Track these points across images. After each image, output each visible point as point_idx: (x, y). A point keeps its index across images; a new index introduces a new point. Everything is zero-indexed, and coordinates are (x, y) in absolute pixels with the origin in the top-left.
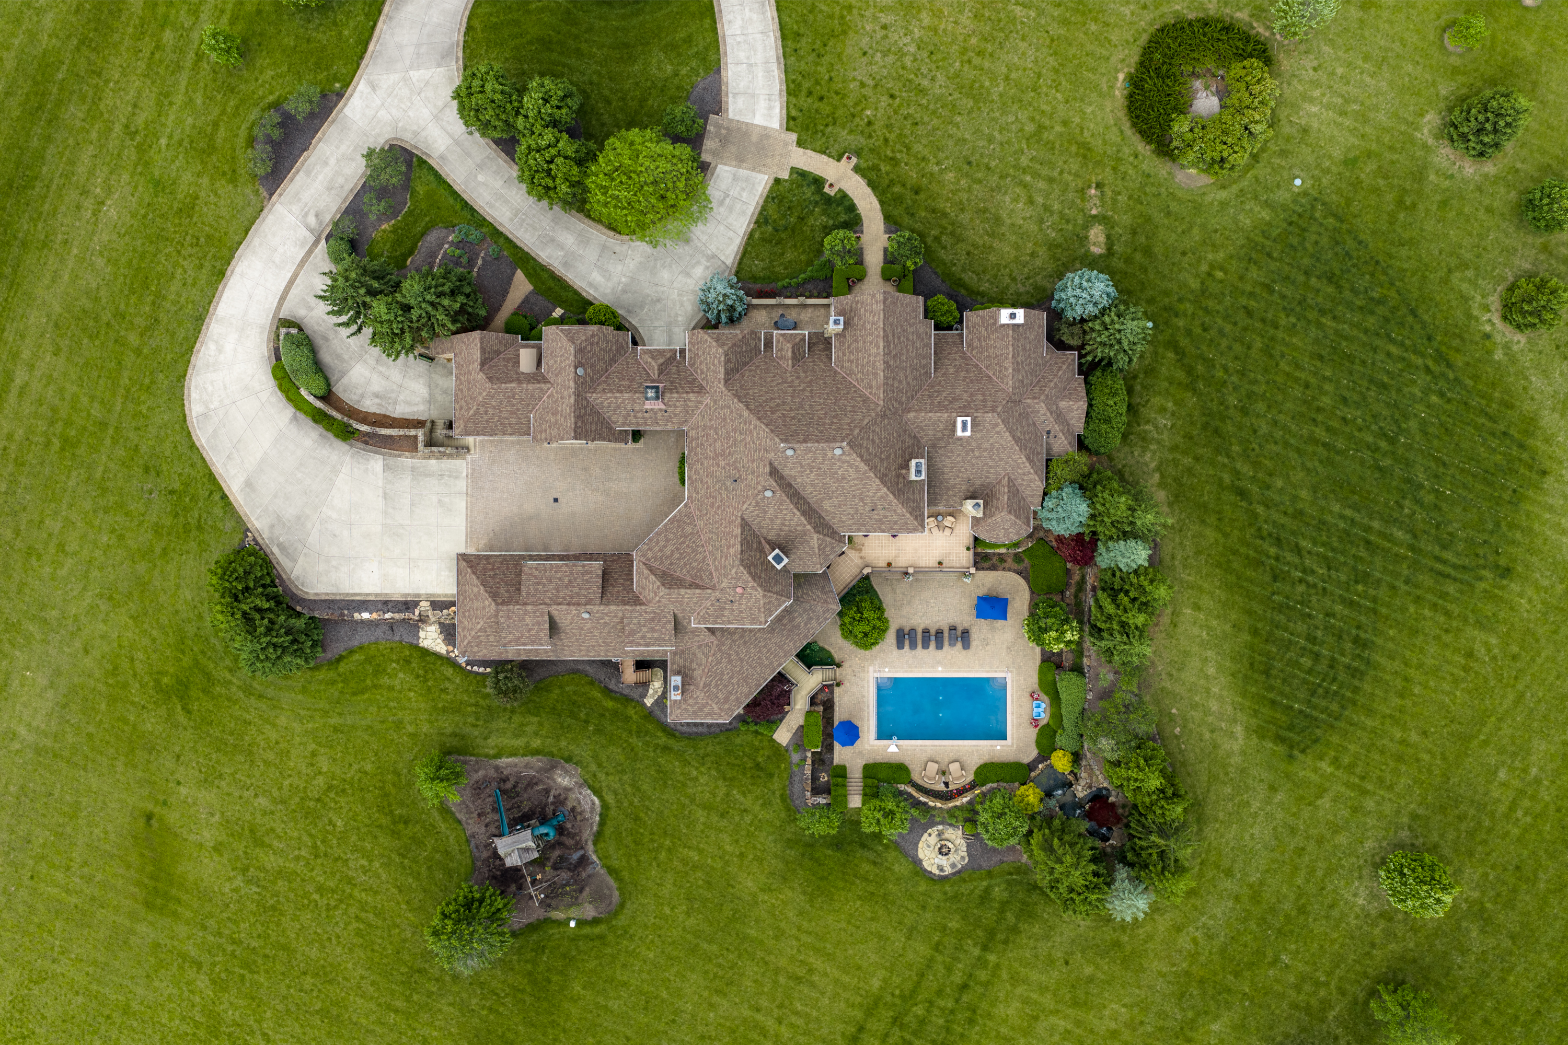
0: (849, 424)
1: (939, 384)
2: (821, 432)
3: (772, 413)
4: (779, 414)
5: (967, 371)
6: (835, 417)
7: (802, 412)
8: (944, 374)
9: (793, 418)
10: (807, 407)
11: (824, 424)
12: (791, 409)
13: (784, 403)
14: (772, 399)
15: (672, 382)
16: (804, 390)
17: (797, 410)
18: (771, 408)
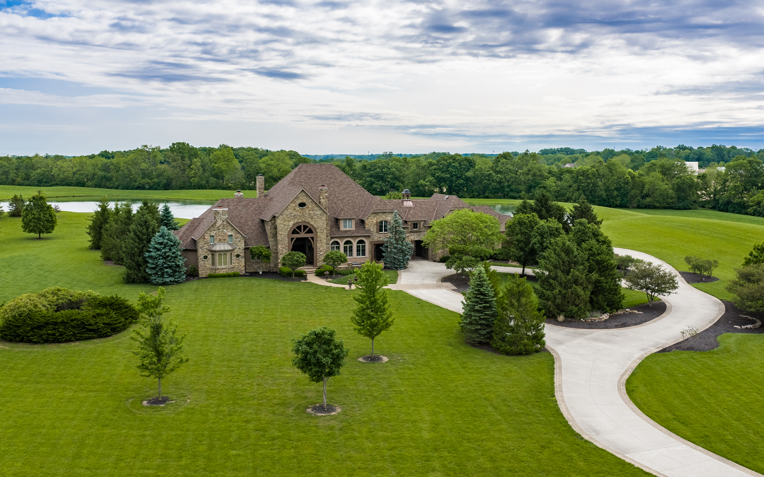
0: (302, 174)
1: (256, 215)
2: (314, 170)
4: (339, 180)
5: (240, 223)
6: (309, 179)
7: (327, 182)
8: (253, 221)
9: (331, 178)
11: (314, 175)
12: (333, 183)
13: (338, 186)
14: (345, 189)
15: (400, 207)
17: (330, 183)
18: (344, 184)
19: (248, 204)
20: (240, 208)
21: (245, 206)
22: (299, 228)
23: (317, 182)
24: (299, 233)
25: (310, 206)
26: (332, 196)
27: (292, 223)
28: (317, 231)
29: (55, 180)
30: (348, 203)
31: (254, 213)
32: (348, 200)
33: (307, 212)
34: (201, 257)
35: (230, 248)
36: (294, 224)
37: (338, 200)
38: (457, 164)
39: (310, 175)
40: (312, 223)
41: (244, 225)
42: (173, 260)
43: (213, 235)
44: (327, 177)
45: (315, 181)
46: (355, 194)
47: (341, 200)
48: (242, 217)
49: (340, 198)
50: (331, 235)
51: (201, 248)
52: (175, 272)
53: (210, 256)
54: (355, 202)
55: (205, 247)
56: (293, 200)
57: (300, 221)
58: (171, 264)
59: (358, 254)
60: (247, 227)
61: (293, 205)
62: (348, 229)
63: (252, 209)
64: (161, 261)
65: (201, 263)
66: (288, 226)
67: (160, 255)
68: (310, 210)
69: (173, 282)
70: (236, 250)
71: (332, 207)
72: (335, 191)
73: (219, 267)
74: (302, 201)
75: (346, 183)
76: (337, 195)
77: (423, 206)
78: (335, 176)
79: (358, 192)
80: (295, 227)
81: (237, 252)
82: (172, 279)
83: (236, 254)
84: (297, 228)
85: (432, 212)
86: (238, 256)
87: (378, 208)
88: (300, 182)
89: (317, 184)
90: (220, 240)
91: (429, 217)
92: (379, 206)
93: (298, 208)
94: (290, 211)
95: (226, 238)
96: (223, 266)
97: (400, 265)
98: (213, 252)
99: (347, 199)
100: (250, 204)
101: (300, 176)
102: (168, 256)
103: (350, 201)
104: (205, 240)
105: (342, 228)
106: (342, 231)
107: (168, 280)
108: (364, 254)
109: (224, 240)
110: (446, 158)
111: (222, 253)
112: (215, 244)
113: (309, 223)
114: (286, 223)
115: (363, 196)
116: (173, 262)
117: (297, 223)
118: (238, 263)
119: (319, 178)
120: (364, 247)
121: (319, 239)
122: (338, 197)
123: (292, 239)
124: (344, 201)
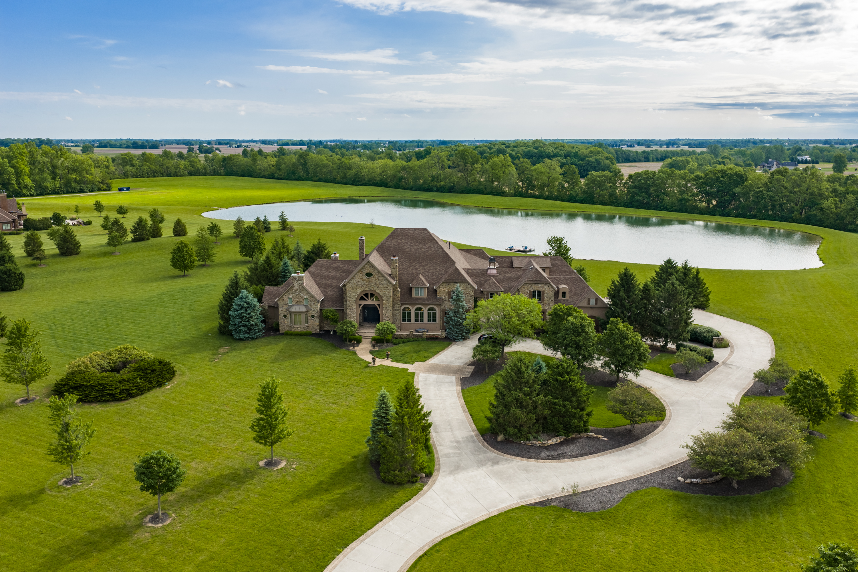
0: (393, 239)
2: (407, 235)
3: (430, 247)
4: (427, 246)
6: (399, 243)
7: (415, 247)
9: (420, 243)
10: (413, 250)
11: (405, 240)
12: (421, 248)
14: (430, 255)
15: (483, 275)
16: (414, 261)
17: (418, 248)
18: (431, 250)
19: (339, 266)
20: (331, 269)
21: (336, 268)
22: (367, 295)
23: (406, 247)
24: (366, 300)
25: (376, 276)
26: (415, 262)
27: (360, 290)
28: (383, 298)
29: (364, 180)
30: (429, 270)
31: (341, 275)
32: (430, 267)
33: (374, 281)
34: (281, 316)
35: (304, 309)
36: (361, 292)
37: (419, 267)
38: (725, 179)
39: (401, 240)
40: (378, 291)
41: (329, 287)
42: (247, 320)
43: (291, 297)
44: (417, 242)
45: (404, 246)
46: (438, 260)
47: (423, 266)
48: (329, 278)
49: (423, 264)
50: (401, 301)
51: (281, 308)
52: (250, 329)
53: (288, 315)
54: (436, 269)
55: (284, 308)
56: (360, 270)
57: (367, 289)
58: (245, 323)
59: (429, 320)
60: (330, 289)
61: (361, 275)
62: (419, 296)
63: (341, 271)
64: (237, 320)
65: (281, 321)
66: (356, 293)
67: (237, 315)
68: (376, 280)
69: (247, 338)
70: (311, 311)
71: (412, 273)
72: (420, 256)
73: (295, 325)
74: (368, 272)
75: (433, 249)
76: (421, 261)
77: (507, 275)
78: (424, 242)
79: (443, 259)
80: (362, 295)
81: (312, 313)
82: (246, 336)
83: (311, 314)
84: (364, 295)
85: (515, 281)
86: (313, 316)
87: (450, 278)
88: (389, 246)
89: (405, 249)
90: (297, 302)
91: (509, 287)
92: (452, 276)
93: (365, 277)
94: (357, 280)
95: (302, 300)
96: (298, 325)
97: (458, 336)
98: (291, 313)
99: (429, 265)
100: (341, 266)
101: (392, 240)
102: (244, 316)
103: (431, 268)
104: (284, 302)
105: (414, 296)
106: (413, 299)
107: (242, 336)
108: (435, 320)
109: (301, 302)
110: (715, 171)
111: (298, 314)
112: (293, 305)
113: (375, 291)
114: (354, 290)
115: (446, 263)
116: (248, 321)
117: (364, 291)
118: (313, 323)
119: (409, 243)
120: (435, 314)
121: (385, 306)
122: (421, 263)
123: (360, 305)
124: (426, 267)
